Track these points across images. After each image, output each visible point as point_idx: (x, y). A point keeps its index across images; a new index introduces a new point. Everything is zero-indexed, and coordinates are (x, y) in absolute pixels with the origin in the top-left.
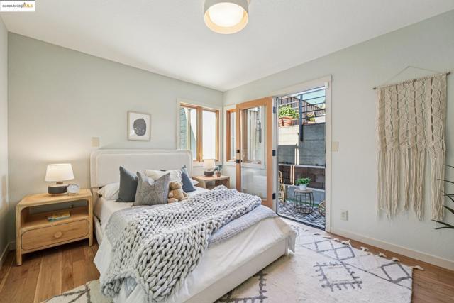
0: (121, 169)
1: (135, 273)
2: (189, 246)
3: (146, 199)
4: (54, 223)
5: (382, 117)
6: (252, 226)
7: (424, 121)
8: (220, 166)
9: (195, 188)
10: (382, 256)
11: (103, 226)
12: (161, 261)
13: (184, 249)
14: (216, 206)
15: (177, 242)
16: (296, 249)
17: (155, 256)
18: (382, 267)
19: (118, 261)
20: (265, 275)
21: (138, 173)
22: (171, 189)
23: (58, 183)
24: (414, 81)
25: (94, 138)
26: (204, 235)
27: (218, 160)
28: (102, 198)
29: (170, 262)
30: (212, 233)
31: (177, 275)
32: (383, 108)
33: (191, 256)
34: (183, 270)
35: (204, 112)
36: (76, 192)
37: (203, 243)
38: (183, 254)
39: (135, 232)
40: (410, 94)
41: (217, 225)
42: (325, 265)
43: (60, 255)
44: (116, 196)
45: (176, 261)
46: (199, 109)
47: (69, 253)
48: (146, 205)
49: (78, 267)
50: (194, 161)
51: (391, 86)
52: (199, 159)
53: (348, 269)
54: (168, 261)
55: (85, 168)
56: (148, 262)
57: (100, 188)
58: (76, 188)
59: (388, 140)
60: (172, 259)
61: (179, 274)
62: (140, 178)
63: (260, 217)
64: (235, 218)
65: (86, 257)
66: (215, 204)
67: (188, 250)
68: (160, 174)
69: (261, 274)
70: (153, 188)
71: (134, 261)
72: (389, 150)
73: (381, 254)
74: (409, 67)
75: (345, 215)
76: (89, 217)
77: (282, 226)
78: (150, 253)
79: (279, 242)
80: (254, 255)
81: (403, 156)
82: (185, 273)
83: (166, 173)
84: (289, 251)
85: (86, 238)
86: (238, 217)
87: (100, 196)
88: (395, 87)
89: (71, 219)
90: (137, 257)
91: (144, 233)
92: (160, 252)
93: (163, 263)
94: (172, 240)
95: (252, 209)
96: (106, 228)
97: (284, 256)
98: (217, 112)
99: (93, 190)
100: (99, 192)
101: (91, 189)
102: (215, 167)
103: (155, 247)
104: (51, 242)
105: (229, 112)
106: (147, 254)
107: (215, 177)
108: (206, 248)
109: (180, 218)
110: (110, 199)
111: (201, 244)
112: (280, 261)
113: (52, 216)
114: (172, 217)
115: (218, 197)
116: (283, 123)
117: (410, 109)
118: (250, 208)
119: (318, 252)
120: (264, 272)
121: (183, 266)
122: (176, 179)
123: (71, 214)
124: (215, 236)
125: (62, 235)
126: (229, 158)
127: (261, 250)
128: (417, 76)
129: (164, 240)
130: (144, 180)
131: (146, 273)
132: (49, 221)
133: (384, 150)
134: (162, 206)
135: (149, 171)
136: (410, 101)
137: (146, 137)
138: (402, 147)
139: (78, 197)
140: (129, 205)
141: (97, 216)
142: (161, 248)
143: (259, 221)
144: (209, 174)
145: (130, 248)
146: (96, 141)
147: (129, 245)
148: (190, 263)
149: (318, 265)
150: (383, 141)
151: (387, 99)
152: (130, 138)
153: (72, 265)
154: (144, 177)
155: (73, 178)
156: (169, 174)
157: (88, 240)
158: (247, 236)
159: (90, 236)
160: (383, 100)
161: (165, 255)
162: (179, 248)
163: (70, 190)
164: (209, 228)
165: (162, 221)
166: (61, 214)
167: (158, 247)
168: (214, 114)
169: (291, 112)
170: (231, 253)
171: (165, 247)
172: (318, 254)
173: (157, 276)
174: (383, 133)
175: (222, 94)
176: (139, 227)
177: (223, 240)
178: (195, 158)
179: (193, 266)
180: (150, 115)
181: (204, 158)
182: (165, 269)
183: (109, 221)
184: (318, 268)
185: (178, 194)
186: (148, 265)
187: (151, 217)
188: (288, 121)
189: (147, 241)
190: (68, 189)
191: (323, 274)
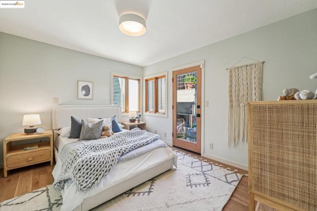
0: (72, 117)
1: (72, 176)
2: (105, 162)
3: (87, 137)
4: (28, 151)
5: (231, 86)
6: (148, 151)
7: (251, 89)
8: (140, 116)
9: (121, 129)
10: (228, 170)
11: (59, 153)
12: (87, 169)
13: (101, 163)
14: (130, 140)
15: (98, 159)
16: (178, 166)
17: (83, 167)
18: (225, 175)
19: (64, 170)
20: (156, 180)
21: (82, 120)
22: (104, 130)
23: (30, 127)
24: (247, 66)
25: (54, 98)
26: (115, 156)
27: (139, 112)
28: (60, 136)
29: (92, 171)
30: (121, 156)
31: (96, 177)
32: (231, 81)
33: (106, 167)
34: (100, 175)
35: (130, 80)
36: (42, 132)
37: (114, 160)
38: (101, 166)
39: (75, 154)
40: (245, 73)
41: (125, 151)
42: (193, 174)
43: (31, 172)
44: (69, 135)
45: (96, 170)
46: (127, 79)
47: (38, 170)
48: (87, 140)
49: (43, 178)
50: (123, 113)
51: (235, 68)
52: (126, 111)
53: (205, 177)
54: (91, 169)
55: (49, 117)
56: (80, 170)
57: (59, 130)
58: (42, 130)
59: (233, 100)
60: (94, 169)
61: (97, 176)
62: (84, 123)
63: (155, 147)
64: (139, 147)
65: (48, 172)
66: (129, 140)
67: (104, 164)
68: (97, 120)
69: (153, 180)
70: (92, 129)
71: (72, 170)
72: (234, 106)
73: (228, 168)
74: (244, 57)
75: (212, 146)
76: (51, 148)
77: (168, 153)
78: (81, 165)
79: (166, 161)
80: (148, 168)
81: (241, 110)
82: (101, 176)
83: (101, 120)
84: (174, 167)
85: (49, 160)
86: (141, 146)
87: (59, 135)
88: (237, 69)
89: (39, 149)
90: (73, 167)
91: (80, 155)
92: (87, 165)
93: (89, 170)
94: (95, 159)
95: (152, 142)
96: (60, 154)
97: (170, 170)
98: (139, 80)
99: (54, 131)
100: (58, 132)
101: (53, 130)
102: (136, 116)
103: (84, 162)
104: (26, 163)
105: (147, 80)
106: (79, 165)
107: (136, 123)
108: (116, 164)
109: (104, 147)
110: (64, 137)
111: (113, 161)
112: (167, 173)
113: (26, 147)
114: (100, 147)
115: (132, 135)
116: (187, 87)
117: (245, 82)
118: (150, 142)
119: (192, 167)
120: (155, 179)
121: (100, 173)
122: (108, 123)
123: (39, 146)
124: (123, 157)
125: (33, 159)
126: (147, 110)
127: (153, 165)
128: (248, 63)
129: (90, 158)
130: (86, 125)
131: (78, 176)
132: (25, 150)
133: (231, 106)
134: (95, 141)
135: (90, 119)
136: (245, 78)
137: (90, 97)
138: (241, 105)
139: (43, 135)
140: (76, 140)
141: (56, 146)
142: (88, 163)
143: (153, 149)
144: (132, 121)
145: (71, 163)
146: (56, 99)
147: (71, 162)
148: (104, 171)
149: (189, 175)
150: (231, 101)
151: (233, 76)
152: (79, 97)
153: (39, 176)
154: (86, 123)
155: (40, 123)
156: (103, 121)
157: (50, 162)
158: (145, 157)
159: (51, 160)
160: (231, 76)
161: (90, 166)
162: (99, 163)
163: (38, 131)
164: (119, 152)
165: (93, 149)
166: (33, 146)
167: (86, 162)
168: (137, 81)
169: (192, 79)
170: (132, 167)
171: (91, 162)
172: (192, 169)
173: (84, 177)
174: (231, 96)
175: (142, 68)
176: (78, 151)
177: (129, 159)
178: (123, 110)
179: (107, 173)
180: (93, 82)
181: (129, 110)
182: (89, 174)
183: (62, 150)
184: (188, 176)
185: (108, 133)
186: (79, 172)
187: (86, 146)
188: (191, 86)
189: (81, 159)
190: (37, 130)
191: (189, 179)
